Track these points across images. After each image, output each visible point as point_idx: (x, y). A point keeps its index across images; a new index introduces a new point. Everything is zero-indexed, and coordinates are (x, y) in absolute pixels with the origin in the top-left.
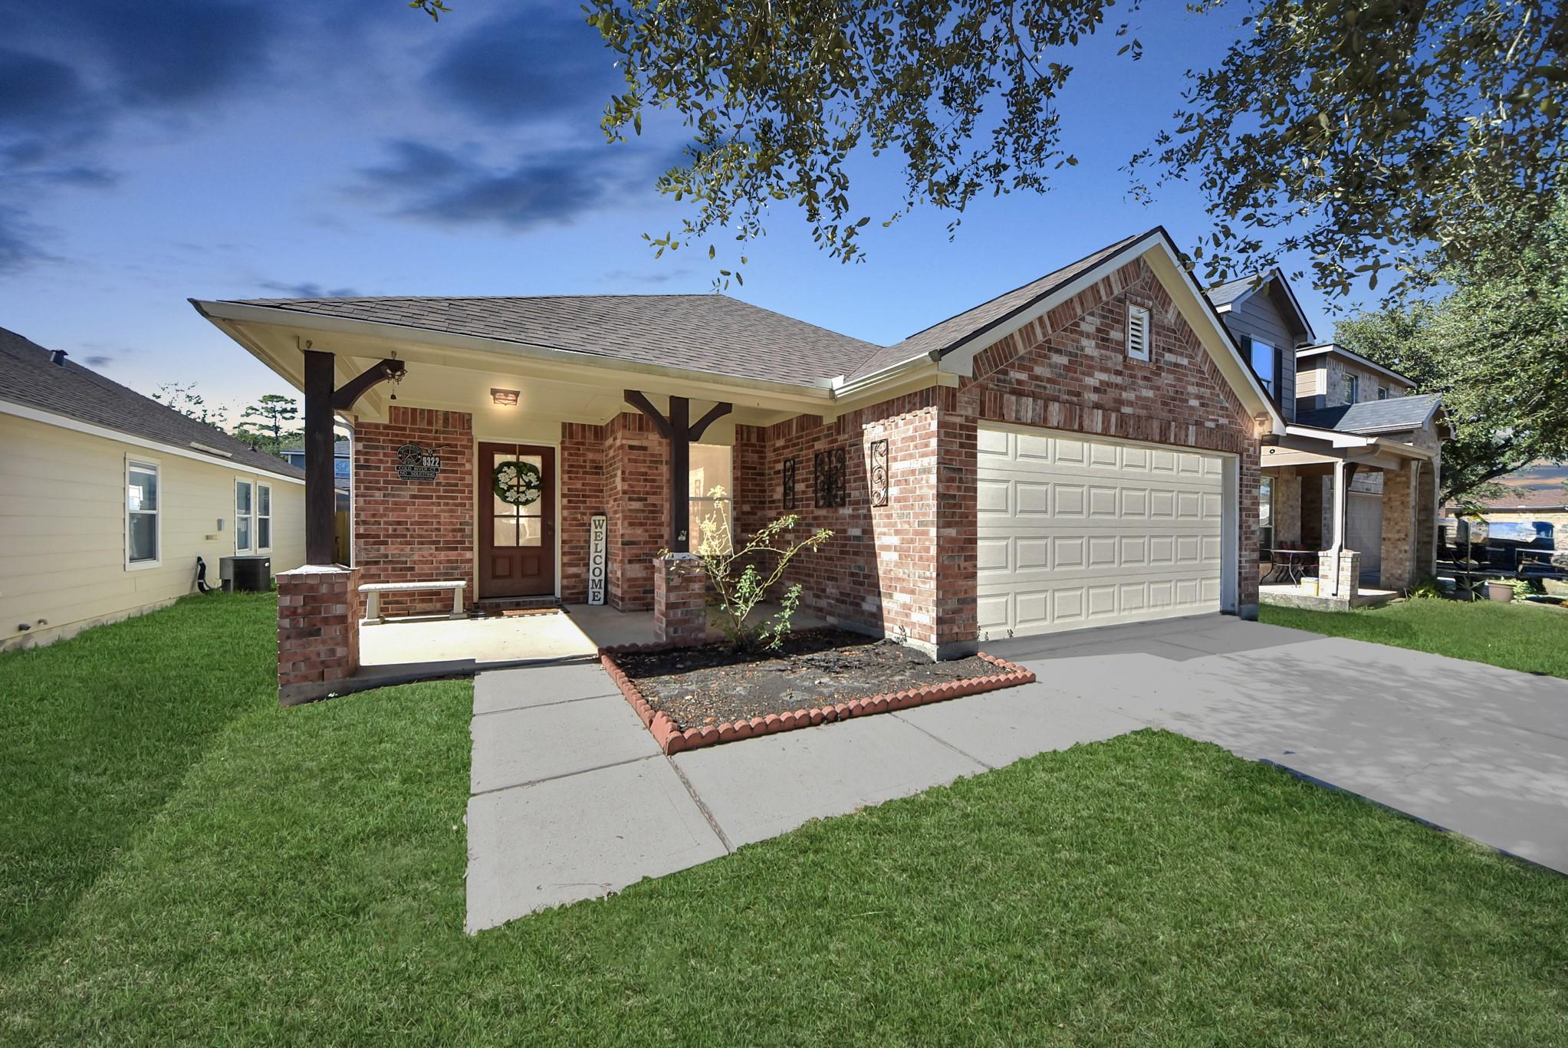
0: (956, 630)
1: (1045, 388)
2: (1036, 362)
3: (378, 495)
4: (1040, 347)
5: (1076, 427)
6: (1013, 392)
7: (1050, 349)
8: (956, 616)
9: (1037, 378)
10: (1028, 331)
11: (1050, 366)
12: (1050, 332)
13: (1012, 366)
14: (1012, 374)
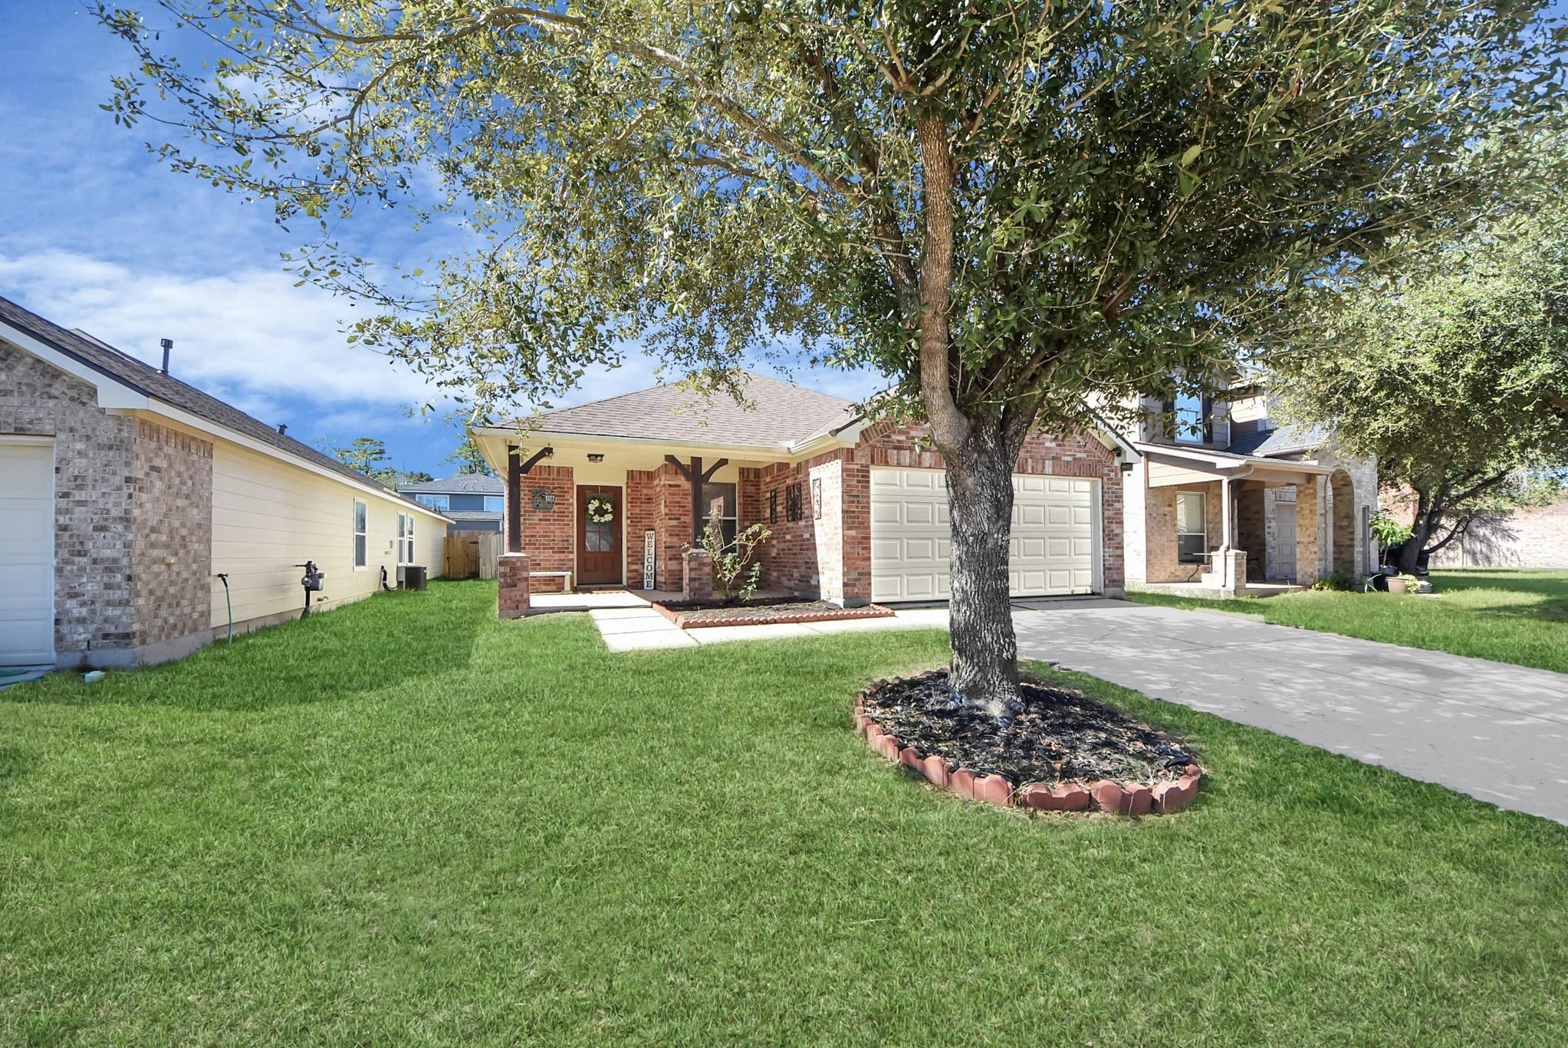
0: (856, 590)
6: (895, 448)
8: (856, 583)
13: (894, 432)
14: (895, 437)
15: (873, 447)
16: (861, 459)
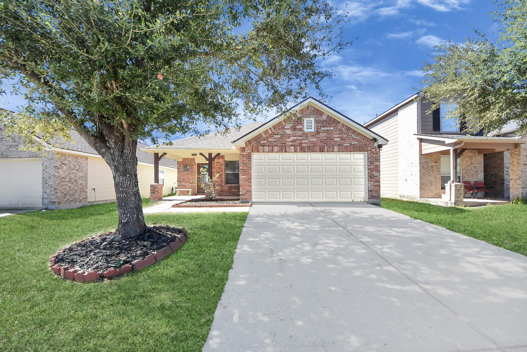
0: (245, 197)
1: (272, 144)
2: (269, 138)
3: (181, 174)
4: (271, 134)
5: (284, 151)
6: (262, 146)
7: (274, 134)
8: (246, 194)
9: (270, 142)
10: (266, 132)
11: (274, 138)
12: (273, 130)
13: (262, 140)
14: (262, 142)
15: (253, 146)
16: (248, 151)
